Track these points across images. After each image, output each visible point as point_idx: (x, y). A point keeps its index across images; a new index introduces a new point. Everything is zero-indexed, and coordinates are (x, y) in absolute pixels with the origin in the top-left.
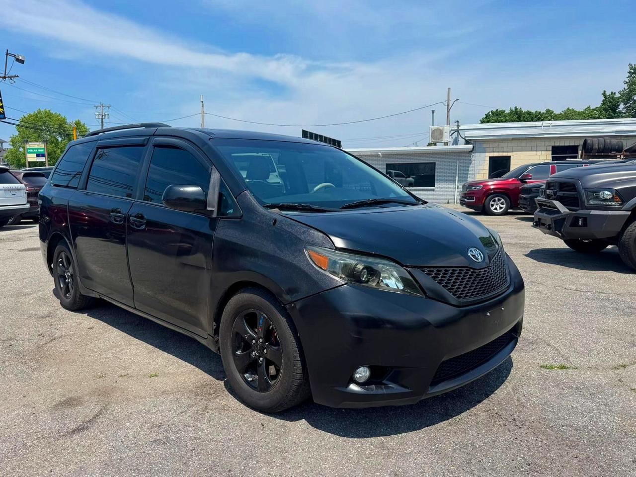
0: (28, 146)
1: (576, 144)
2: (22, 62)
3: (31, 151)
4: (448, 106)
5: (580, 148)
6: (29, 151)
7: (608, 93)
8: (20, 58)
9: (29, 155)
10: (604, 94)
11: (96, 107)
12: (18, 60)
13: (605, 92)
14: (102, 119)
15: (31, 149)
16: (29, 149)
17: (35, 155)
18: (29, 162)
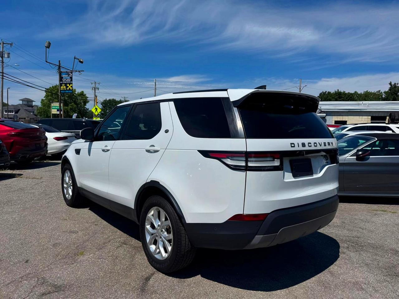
0: (52, 105)
1: (385, 116)
2: (82, 62)
3: (54, 107)
4: (300, 89)
5: (388, 118)
6: (53, 107)
7: (393, 84)
8: (81, 60)
9: (53, 110)
10: (390, 84)
11: (92, 84)
12: (80, 62)
13: (391, 82)
14: (95, 90)
15: (54, 106)
16: (53, 106)
17: (56, 110)
18: (52, 114)
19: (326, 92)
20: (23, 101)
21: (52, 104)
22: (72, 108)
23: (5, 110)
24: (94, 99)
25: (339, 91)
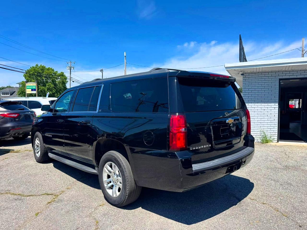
4: (303, 51)
9: (27, 90)
14: (70, 70)
15: (29, 86)
17: (31, 90)
18: (27, 94)
20: (19, 84)
21: (27, 84)
22: (50, 87)
23: (2, 93)
24: (69, 78)
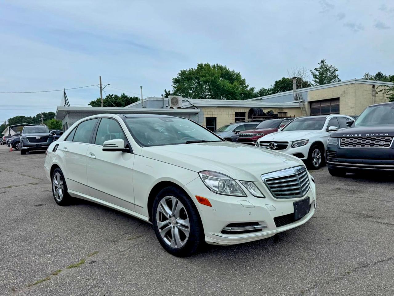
1: (245, 111)
4: (101, 88)
5: (247, 115)
10: (165, 91)
19: (113, 95)
25: (125, 95)
